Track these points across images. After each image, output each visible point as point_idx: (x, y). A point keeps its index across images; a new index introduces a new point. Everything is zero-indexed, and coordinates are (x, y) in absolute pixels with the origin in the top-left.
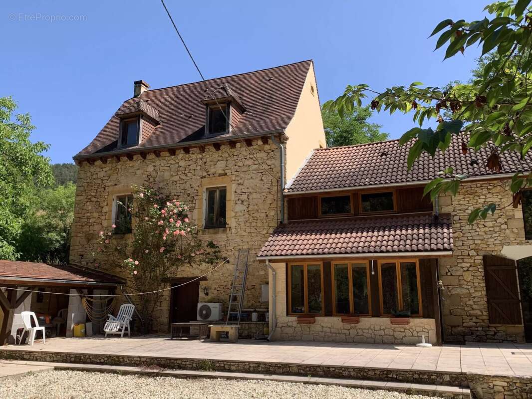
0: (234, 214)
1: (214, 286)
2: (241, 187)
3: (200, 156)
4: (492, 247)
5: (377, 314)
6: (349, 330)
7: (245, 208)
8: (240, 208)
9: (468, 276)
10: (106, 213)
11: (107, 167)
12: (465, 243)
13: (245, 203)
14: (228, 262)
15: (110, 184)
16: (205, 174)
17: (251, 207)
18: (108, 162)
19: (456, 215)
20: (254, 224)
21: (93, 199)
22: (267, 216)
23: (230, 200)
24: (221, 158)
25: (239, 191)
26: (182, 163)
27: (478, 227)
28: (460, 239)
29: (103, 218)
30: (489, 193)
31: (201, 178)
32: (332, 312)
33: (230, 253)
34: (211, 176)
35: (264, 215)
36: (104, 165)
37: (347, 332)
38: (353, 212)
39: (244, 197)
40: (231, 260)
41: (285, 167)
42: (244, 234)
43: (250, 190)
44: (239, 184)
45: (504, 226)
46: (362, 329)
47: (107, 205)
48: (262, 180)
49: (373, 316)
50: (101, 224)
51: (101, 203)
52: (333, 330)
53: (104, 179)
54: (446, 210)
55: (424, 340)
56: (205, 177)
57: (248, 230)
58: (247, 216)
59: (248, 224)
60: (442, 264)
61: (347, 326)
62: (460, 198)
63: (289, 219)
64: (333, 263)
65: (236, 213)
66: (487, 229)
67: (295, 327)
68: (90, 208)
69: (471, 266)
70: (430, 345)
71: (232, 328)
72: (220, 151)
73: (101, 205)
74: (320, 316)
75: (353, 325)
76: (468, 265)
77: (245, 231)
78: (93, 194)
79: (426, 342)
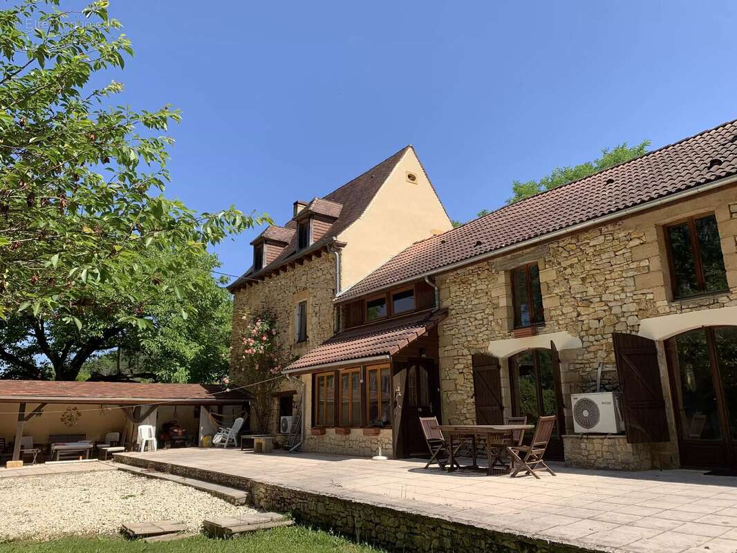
2: (315, 299)
3: (292, 273)
4: (481, 345)
6: (345, 441)
7: (317, 320)
8: (314, 320)
9: (460, 380)
12: (460, 340)
13: (318, 315)
16: (295, 290)
17: (321, 318)
19: (453, 309)
20: (323, 335)
22: (330, 326)
23: (309, 313)
27: (470, 322)
28: (457, 336)
30: (479, 279)
31: (293, 294)
34: (298, 291)
35: (328, 326)
39: (317, 309)
41: (340, 274)
43: (321, 301)
44: (314, 296)
45: (491, 318)
54: (446, 304)
55: (380, 454)
56: (295, 293)
58: (319, 327)
59: (319, 336)
60: (442, 367)
61: (344, 438)
62: (456, 288)
63: (346, 327)
65: (312, 326)
66: (477, 322)
69: (464, 367)
70: (385, 458)
75: (347, 437)
76: (462, 366)
79: (382, 455)
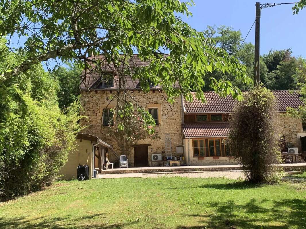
0: (162, 120)
1: (155, 148)
2: (165, 109)
5: (224, 156)
6: (215, 161)
7: (167, 117)
8: (164, 117)
10: (99, 116)
11: (98, 95)
13: (167, 115)
14: (161, 138)
15: (100, 103)
16: (148, 102)
17: (169, 117)
18: (98, 93)
20: (171, 124)
21: (91, 109)
22: (176, 121)
23: (160, 114)
24: (155, 96)
25: (164, 111)
26: (137, 97)
29: (98, 118)
31: (147, 104)
32: (209, 155)
33: (160, 135)
34: (151, 103)
35: (174, 121)
36: (96, 94)
37: (214, 162)
38: (208, 121)
39: (166, 113)
40: (162, 138)
42: (167, 127)
43: (169, 110)
44: (164, 108)
46: (219, 161)
47: (99, 112)
48: (173, 106)
49: (223, 156)
50: (97, 121)
51: (96, 111)
52: (210, 161)
53: (96, 100)
56: (148, 103)
57: (169, 126)
58: (168, 120)
59: (168, 124)
61: (215, 160)
63: (185, 123)
64: (209, 139)
65: (163, 119)
67: (196, 161)
68: (89, 113)
71: (179, 162)
72: (155, 93)
73: (96, 112)
74: (205, 157)
75: (216, 159)
77: (167, 126)
78: (91, 107)
